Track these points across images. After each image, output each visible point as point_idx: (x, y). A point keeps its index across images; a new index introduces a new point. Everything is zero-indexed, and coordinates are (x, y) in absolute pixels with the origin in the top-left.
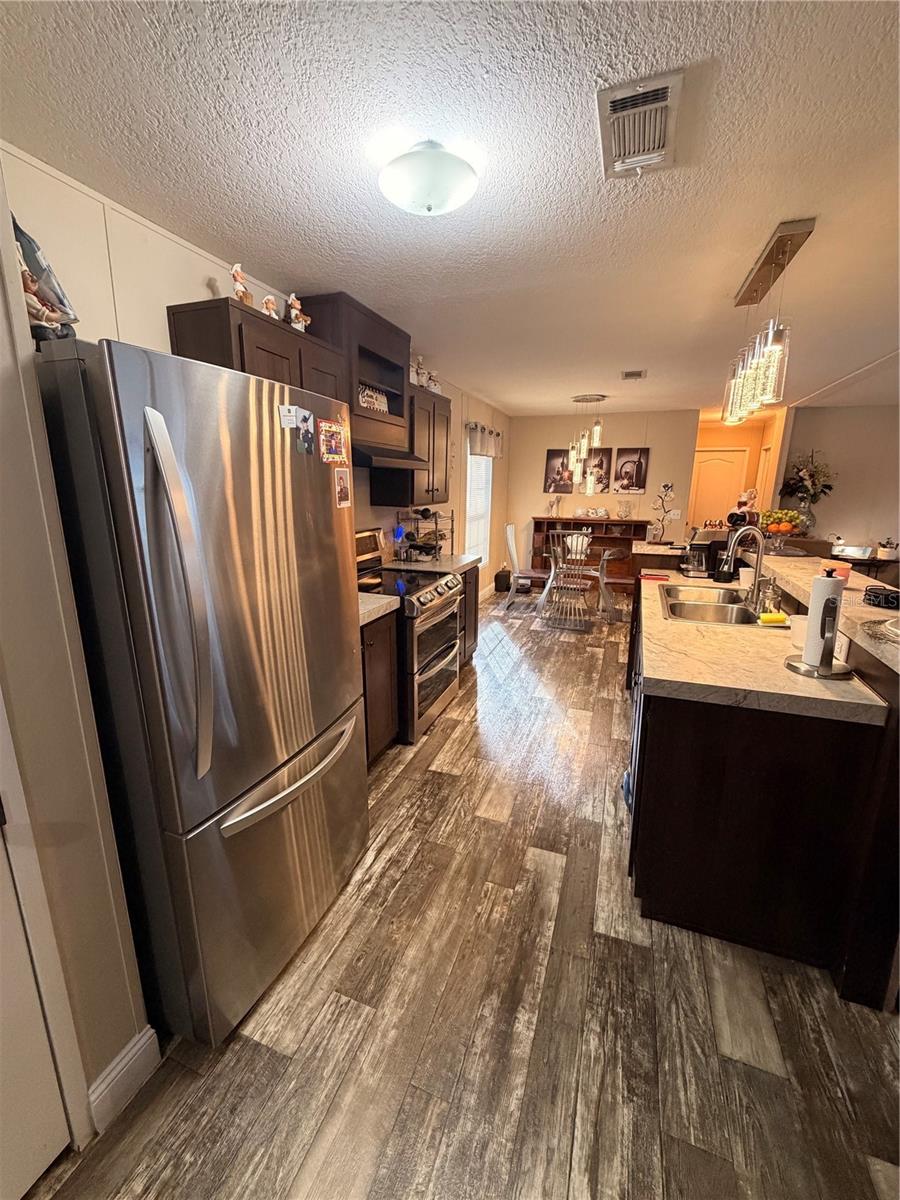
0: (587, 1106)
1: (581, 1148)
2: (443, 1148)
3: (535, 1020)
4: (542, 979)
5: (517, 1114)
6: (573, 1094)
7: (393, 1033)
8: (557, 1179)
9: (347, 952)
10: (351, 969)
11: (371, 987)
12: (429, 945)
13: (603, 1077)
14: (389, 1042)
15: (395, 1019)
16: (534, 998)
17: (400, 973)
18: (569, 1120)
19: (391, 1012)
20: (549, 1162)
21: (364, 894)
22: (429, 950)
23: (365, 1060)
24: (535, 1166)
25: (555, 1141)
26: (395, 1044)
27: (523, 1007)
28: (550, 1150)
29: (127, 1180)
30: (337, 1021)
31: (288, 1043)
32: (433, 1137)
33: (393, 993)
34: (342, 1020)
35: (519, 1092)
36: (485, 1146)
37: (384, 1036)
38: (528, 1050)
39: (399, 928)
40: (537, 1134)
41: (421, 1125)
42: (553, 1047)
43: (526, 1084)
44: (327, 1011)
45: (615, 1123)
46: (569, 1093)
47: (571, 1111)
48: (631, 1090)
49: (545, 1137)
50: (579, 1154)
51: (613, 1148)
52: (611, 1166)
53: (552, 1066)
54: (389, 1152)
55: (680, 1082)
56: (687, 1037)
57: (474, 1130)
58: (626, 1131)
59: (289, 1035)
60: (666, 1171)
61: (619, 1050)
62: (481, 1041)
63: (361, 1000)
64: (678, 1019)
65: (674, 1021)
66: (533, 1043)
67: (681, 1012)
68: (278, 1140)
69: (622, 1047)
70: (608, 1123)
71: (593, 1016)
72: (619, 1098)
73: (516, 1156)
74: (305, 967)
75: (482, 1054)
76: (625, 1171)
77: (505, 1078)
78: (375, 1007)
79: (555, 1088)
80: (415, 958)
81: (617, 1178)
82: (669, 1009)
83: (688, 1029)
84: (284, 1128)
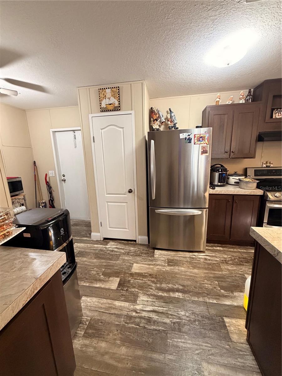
0: (166, 311)
1: (157, 309)
2: (149, 282)
3: (181, 297)
4: (193, 299)
5: (159, 295)
6: (167, 307)
7: (164, 270)
8: (150, 303)
9: (175, 258)
10: (173, 260)
11: (171, 264)
12: (187, 272)
13: (175, 315)
14: (162, 269)
15: (167, 269)
16: (187, 297)
17: (177, 268)
18: (161, 306)
19: (168, 268)
20: (153, 302)
21: (192, 256)
22: (185, 272)
23: (158, 267)
24: (151, 299)
25: (157, 303)
26: (163, 271)
27: (183, 294)
28: (155, 302)
29: (135, 248)
30: (162, 261)
31: (156, 256)
32: (150, 280)
33: (172, 268)
34: (163, 262)
35: (163, 295)
36: (151, 289)
37: (163, 268)
38: (173, 296)
39: (187, 265)
40: (157, 299)
41: (151, 278)
42: (177, 302)
43: (165, 296)
44: (163, 259)
45: (165, 318)
46: (167, 306)
47: (163, 306)
48: (174, 323)
49: (157, 301)
50: (156, 308)
51: (159, 317)
52: (156, 315)
53: (171, 302)
54: (146, 274)
55: (183, 341)
56: (200, 348)
57: (153, 287)
58: (164, 320)
59: (157, 256)
60: (159, 330)
61: (184, 321)
62: (170, 286)
63: (168, 263)
64: (206, 346)
65: (204, 344)
66: (175, 297)
67: (210, 349)
68: (143, 260)
69: (185, 322)
70: (164, 316)
71: (190, 314)
72: (171, 320)
73: (152, 295)
74: (169, 253)
75: (167, 286)
76: (156, 319)
77: (165, 291)
78: (168, 266)
79: (167, 303)
80: (182, 269)
81: (154, 317)
82: (208, 343)
83: (203, 349)
84: (145, 260)
